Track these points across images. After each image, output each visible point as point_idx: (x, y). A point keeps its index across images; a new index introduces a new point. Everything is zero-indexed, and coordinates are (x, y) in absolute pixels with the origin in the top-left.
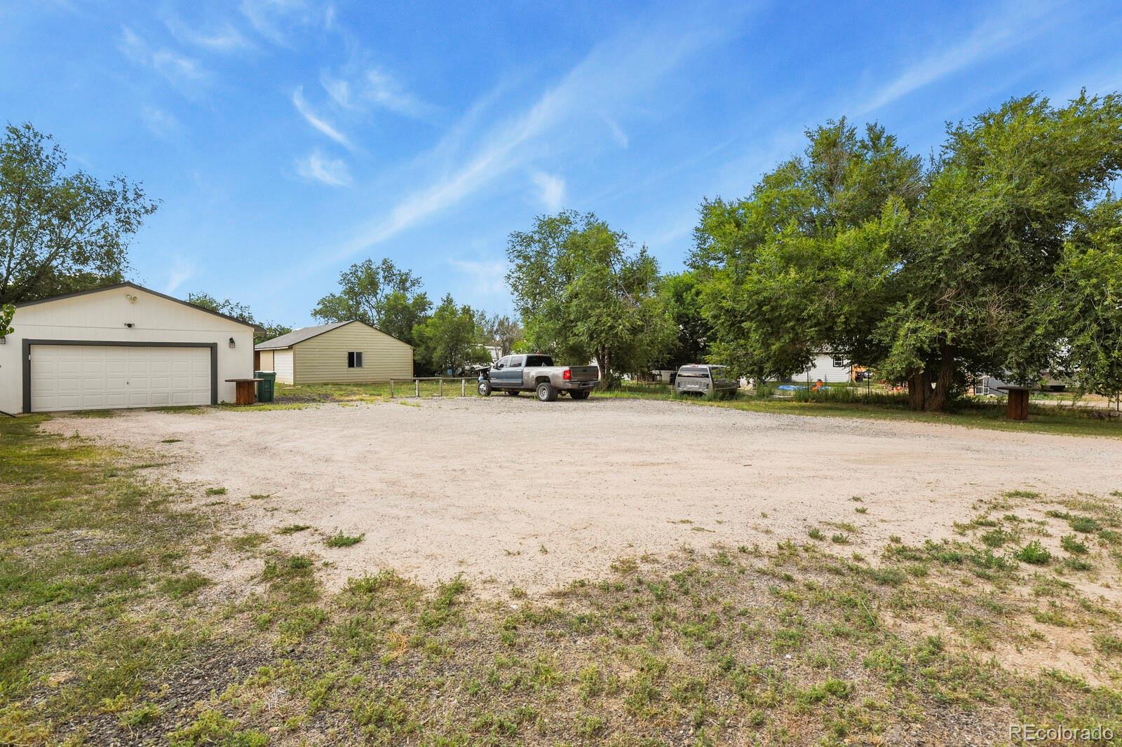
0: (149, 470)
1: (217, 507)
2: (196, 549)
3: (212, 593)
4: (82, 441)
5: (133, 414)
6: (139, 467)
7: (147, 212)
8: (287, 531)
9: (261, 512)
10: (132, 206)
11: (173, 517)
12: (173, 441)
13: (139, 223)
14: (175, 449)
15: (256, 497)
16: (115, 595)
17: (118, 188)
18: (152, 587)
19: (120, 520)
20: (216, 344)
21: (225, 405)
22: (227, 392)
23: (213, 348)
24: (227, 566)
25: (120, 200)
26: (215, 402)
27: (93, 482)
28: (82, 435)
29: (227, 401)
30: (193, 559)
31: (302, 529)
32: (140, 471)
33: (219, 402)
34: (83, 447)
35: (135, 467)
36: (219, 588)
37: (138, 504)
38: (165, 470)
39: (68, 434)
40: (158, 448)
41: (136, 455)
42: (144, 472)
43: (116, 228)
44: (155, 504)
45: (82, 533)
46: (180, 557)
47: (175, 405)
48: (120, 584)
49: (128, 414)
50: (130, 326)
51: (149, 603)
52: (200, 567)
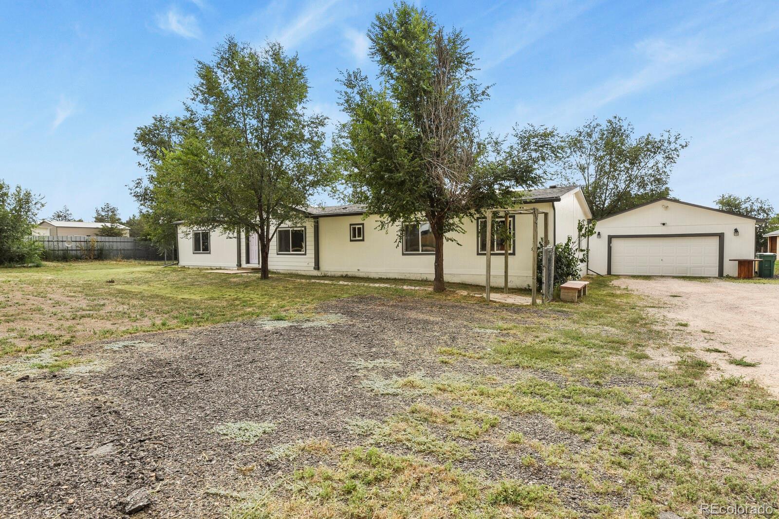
0: (653, 309)
1: (677, 332)
2: (653, 345)
3: (649, 362)
4: (628, 291)
5: (664, 279)
6: (648, 307)
7: (683, 147)
8: (708, 350)
9: (702, 339)
10: (673, 146)
11: (651, 331)
12: (676, 296)
13: (678, 156)
14: (675, 301)
15: (704, 332)
16: (609, 351)
17: (665, 137)
18: (624, 353)
19: (626, 327)
20: (724, 233)
21: (729, 277)
22: (731, 268)
23: (721, 236)
24: (663, 355)
25: (666, 144)
26: (721, 275)
27: (623, 310)
28: (629, 288)
29: (731, 275)
30: (649, 348)
31: (720, 352)
32: (648, 309)
33: (725, 275)
34: (627, 293)
35: (646, 307)
36: (652, 361)
37: (638, 322)
38: (662, 310)
39: (623, 287)
40: (665, 299)
41: (651, 301)
42: (650, 309)
43: (663, 162)
44: (646, 324)
45: (606, 328)
46: (643, 346)
47: (692, 275)
48: (612, 348)
49: (660, 279)
50: (664, 224)
51: (620, 357)
52: (649, 352)
